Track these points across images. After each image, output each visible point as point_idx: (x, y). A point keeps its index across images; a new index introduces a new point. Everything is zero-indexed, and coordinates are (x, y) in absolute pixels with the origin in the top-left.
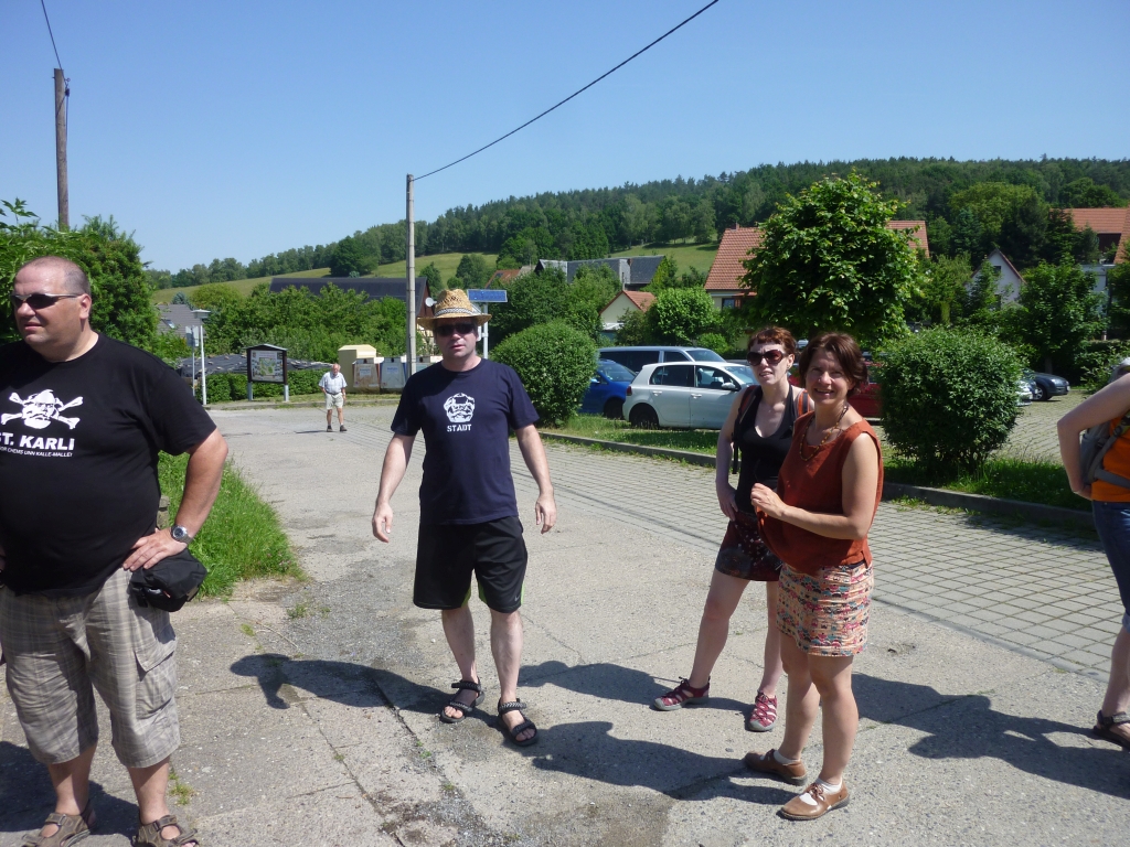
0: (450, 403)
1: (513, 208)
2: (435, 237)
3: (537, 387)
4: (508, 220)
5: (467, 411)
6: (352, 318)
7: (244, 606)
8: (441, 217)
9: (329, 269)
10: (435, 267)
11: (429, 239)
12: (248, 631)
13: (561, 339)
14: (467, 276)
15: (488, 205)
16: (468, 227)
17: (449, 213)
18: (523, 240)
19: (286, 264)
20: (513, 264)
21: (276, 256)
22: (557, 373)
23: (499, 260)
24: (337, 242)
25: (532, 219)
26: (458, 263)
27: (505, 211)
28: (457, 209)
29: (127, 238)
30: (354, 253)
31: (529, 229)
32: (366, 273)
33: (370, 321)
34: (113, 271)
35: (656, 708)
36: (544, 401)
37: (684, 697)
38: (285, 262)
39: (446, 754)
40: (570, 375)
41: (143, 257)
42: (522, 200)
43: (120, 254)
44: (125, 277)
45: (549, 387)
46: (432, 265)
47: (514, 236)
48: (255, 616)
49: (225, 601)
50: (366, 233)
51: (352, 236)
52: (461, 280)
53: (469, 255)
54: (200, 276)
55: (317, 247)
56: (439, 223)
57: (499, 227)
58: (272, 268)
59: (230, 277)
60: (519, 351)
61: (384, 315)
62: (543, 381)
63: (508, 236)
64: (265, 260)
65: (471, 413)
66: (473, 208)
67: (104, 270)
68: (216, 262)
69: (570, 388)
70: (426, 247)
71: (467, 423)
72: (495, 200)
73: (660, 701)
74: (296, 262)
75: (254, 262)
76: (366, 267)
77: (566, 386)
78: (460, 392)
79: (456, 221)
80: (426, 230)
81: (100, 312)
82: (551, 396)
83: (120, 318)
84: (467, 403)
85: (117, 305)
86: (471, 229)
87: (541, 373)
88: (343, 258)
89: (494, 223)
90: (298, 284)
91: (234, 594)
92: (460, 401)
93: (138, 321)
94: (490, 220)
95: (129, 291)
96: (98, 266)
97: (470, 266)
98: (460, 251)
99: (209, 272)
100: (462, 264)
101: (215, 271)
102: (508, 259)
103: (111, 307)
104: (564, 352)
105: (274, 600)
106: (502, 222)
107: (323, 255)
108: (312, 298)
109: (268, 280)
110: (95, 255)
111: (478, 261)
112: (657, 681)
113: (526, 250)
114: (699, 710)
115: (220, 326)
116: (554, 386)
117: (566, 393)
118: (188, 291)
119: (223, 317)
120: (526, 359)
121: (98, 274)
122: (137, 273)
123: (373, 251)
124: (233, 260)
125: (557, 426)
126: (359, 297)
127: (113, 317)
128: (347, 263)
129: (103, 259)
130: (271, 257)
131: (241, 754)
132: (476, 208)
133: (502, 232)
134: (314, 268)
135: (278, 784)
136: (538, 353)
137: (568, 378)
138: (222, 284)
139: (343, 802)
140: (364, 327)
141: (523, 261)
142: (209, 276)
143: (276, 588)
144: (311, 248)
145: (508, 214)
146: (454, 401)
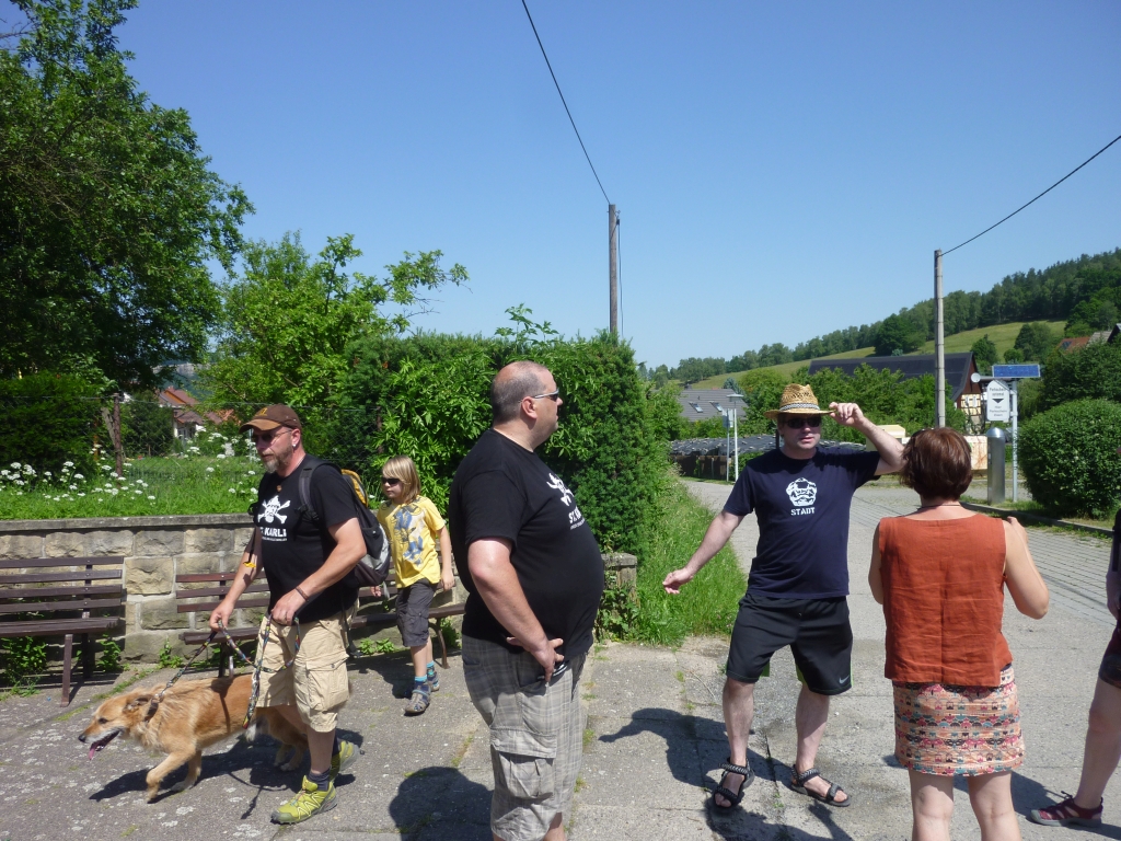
0: (792, 488)
1: (1085, 268)
2: (990, 307)
3: (1067, 472)
4: (1080, 282)
5: (810, 495)
6: (886, 398)
7: (687, 657)
8: (997, 286)
9: (873, 348)
10: (989, 339)
11: (983, 310)
12: (680, 678)
13: (1098, 418)
14: (1028, 346)
15: (1054, 268)
16: (1029, 293)
17: (1007, 280)
18: (1099, 302)
19: (830, 346)
20: (1087, 330)
21: (821, 339)
22: (1092, 456)
23: (1068, 326)
24: (882, 320)
25: (1111, 278)
26: (1017, 334)
27: (1076, 271)
28: (1016, 275)
29: (626, 344)
30: (900, 330)
31: (1107, 290)
32: (913, 350)
33: (905, 400)
34: (612, 372)
35: (1032, 819)
36: (1076, 488)
37: (1066, 814)
38: (830, 344)
39: (797, 810)
40: (1109, 458)
41: (637, 359)
42: (1097, 258)
43: (617, 358)
44: (621, 376)
45: (1083, 472)
46: (986, 337)
47: (1087, 299)
48: (692, 666)
49: (674, 651)
50: (913, 310)
51: (897, 314)
52: (1020, 351)
53: (1030, 324)
54: (750, 362)
55: (862, 327)
56: (994, 292)
57: (1068, 290)
58: (817, 351)
59: (777, 361)
60: (1044, 431)
61: (924, 393)
62: (1074, 465)
63: (1080, 299)
64: (811, 343)
65: (814, 497)
66: (1036, 272)
67: (606, 371)
68: (765, 347)
69: (1111, 473)
70: (980, 318)
71: (810, 506)
72: (1063, 260)
73: (1036, 813)
74: (840, 343)
75: (801, 345)
76: (912, 344)
77: (1105, 471)
78: (801, 477)
79: (1015, 288)
80: (980, 301)
81: (602, 404)
82: (1085, 482)
83: (616, 410)
84: (808, 488)
85: (615, 399)
86: (1033, 296)
87: (1071, 457)
88: (888, 337)
89: (1063, 286)
90: (832, 366)
91: (683, 646)
92: (802, 485)
93: (630, 411)
94: (1057, 283)
95: (623, 388)
96: (601, 368)
97: (1031, 335)
98: (1020, 320)
99: (758, 358)
100: (1021, 335)
101: (764, 356)
102: (1080, 325)
103: (609, 401)
104: (1102, 433)
105: (715, 656)
106: (1072, 284)
107: (868, 334)
108: (846, 379)
109: (807, 363)
110: (599, 359)
111: (1041, 330)
112: (1050, 796)
113: (1102, 313)
114: (1083, 833)
115: (758, 409)
116: (1089, 471)
117: (1105, 479)
118: (737, 377)
119: (762, 400)
120: (1053, 440)
121: (601, 375)
122: (631, 372)
123: (919, 327)
124: (780, 345)
125: (1092, 517)
126: (895, 376)
127: (611, 407)
128: (892, 340)
129: (605, 363)
130: (817, 339)
131: (631, 768)
132: (1040, 272)
133: (1072, 295)
134: (858, 348)
135: (649, 796)
136: (1069, 434)
137: (1107, 462)
138: (768, 368)
139: (690, 822)
140: (899, 406)
141: (1097, 326)
142: (758, 361)
143: (720, 646)
144: (856, 328)
145: (1079, 275)
146: (796, 486)
